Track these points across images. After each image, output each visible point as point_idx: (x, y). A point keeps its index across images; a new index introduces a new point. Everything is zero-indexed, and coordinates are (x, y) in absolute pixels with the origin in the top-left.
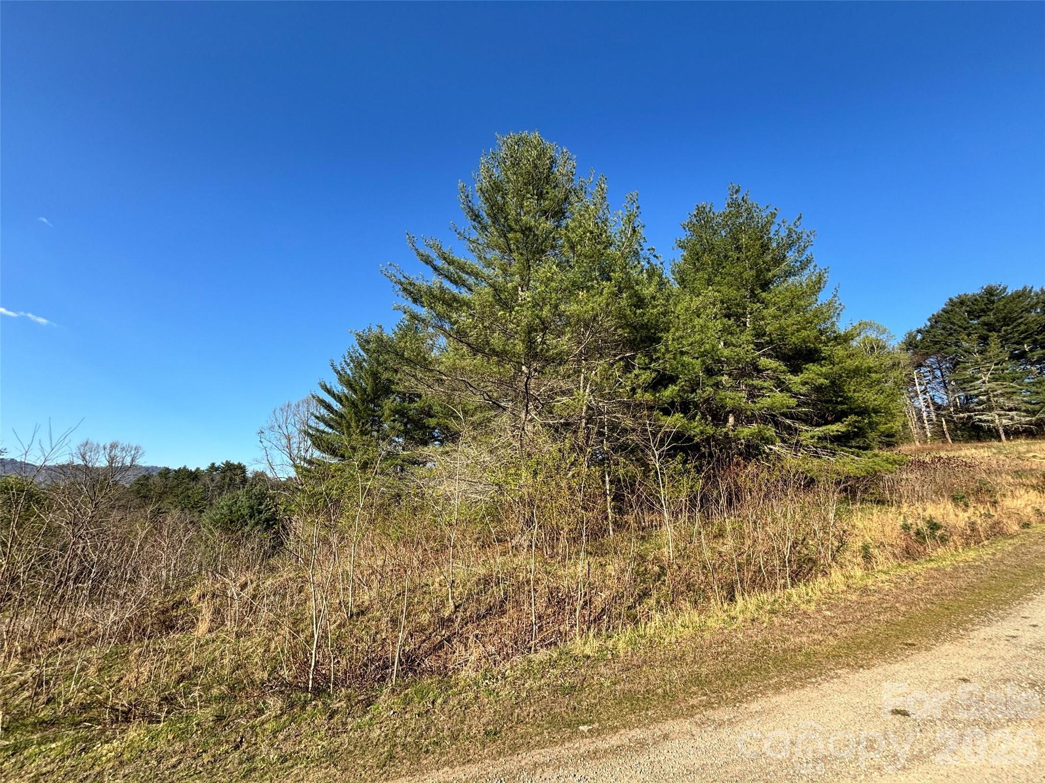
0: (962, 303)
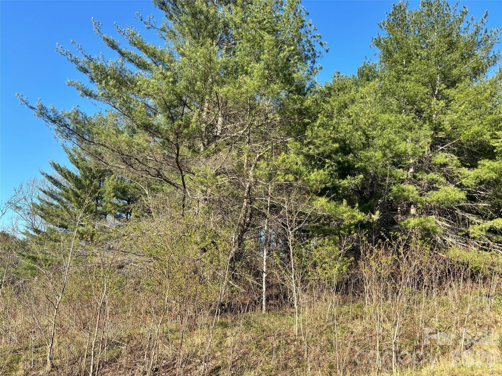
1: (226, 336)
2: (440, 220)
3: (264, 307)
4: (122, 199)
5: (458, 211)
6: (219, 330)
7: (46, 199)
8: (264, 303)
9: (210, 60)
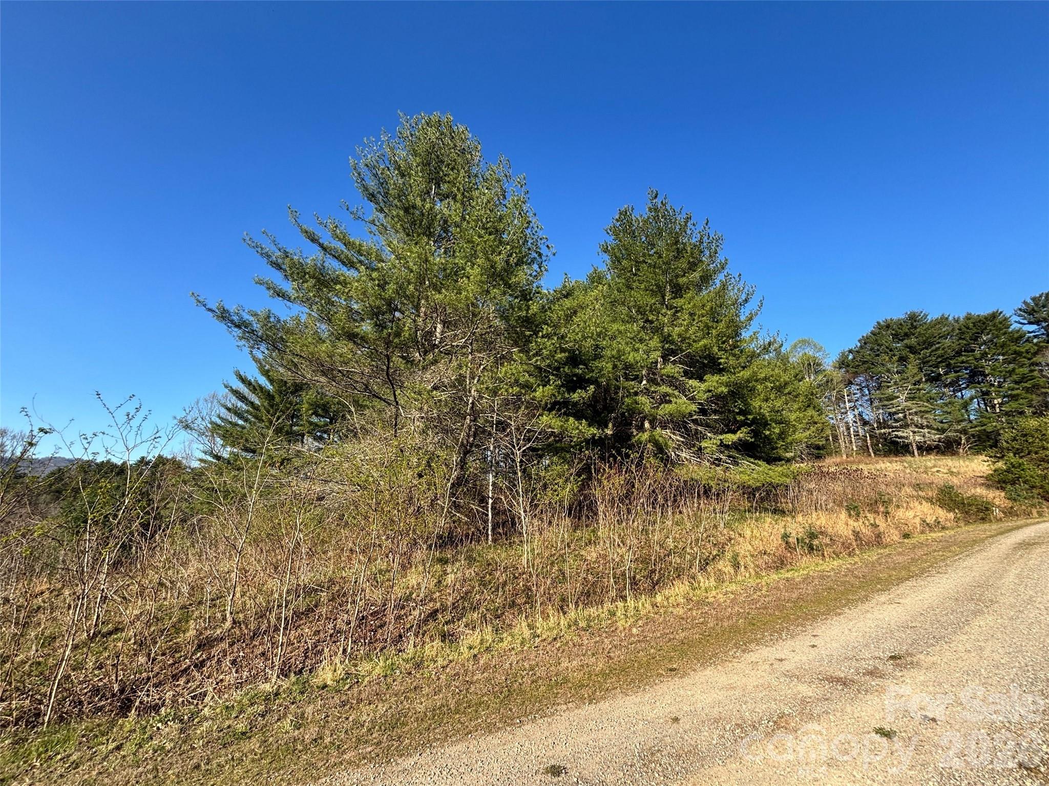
0: (888, 327)
1: (445, 573)
2: (674, 434)
3: (490, 537)
4: (323, 417)
5: (692, 426)
6: (438, 567)
7: (229, 418)
8: (490, 533)
9: (427, 260)
